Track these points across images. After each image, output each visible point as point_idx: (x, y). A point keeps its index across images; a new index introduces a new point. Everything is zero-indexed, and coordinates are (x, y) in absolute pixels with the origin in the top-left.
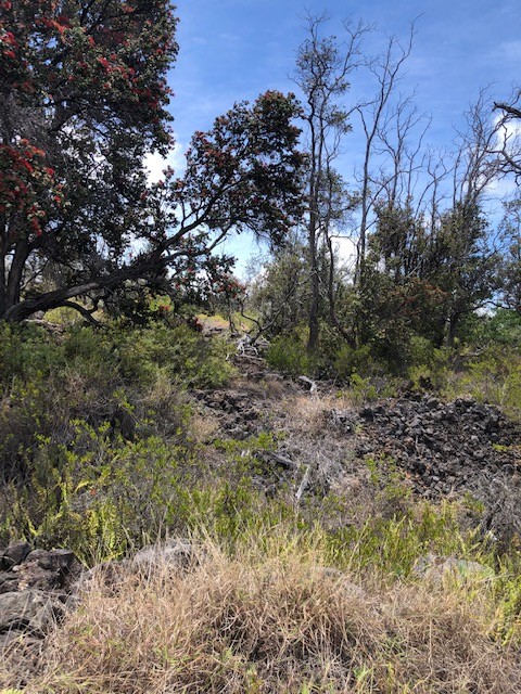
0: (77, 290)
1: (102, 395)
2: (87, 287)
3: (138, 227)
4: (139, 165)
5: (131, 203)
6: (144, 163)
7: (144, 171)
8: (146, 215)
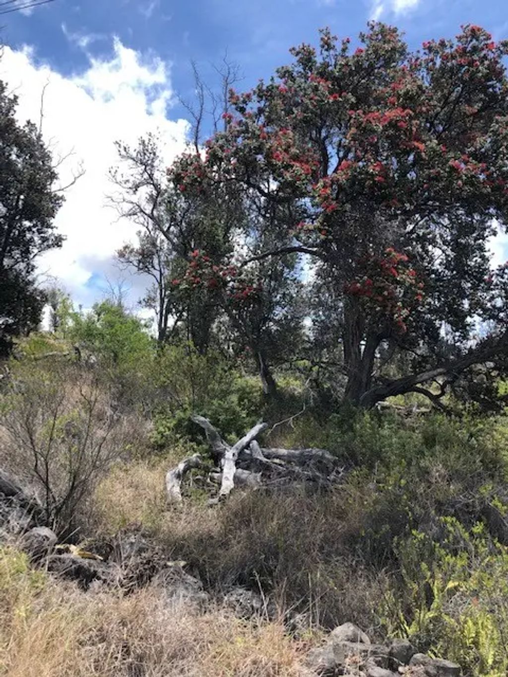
0: (425, 376)
1: (467, 489)
2: (435, 373)
3: (485, 310)
4: (481, 249)
5: (475, 287)
6: (487, 246)
7: (487, 254)
8: (493, 298)
